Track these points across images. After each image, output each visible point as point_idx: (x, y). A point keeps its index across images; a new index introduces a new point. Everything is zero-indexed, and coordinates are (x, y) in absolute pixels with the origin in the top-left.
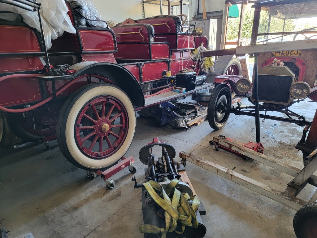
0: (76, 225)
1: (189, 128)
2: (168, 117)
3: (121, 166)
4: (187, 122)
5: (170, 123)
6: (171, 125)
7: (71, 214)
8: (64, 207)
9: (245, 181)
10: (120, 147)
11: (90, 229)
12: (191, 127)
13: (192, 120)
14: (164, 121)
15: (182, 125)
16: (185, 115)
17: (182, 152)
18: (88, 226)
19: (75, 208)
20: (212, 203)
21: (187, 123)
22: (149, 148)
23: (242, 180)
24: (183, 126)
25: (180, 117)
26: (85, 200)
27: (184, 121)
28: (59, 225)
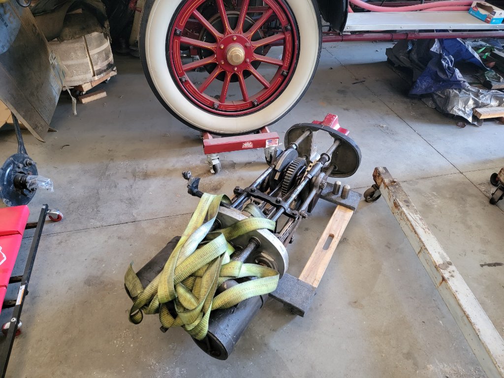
0: (125, 200)
1: (476, 123)
2: (437, 79)
3: (245, 142)
4: (480, 107)
5: (435, 97)
6: (434, 101)
7: (135, 180)
8: (137, 166)
9: (464, 312)
10: (263, 107)
11: (134, 216)
12: (484, 123)
13: (499, 106)
14: (422, 85)
15: (459, 110)
16: (488, 86)
17: (381, 169)
18: (136, 211)
19: (146, 176)
20: (355, 302)
21: (479, 110)
22: (308, 130)
23: (460, 305)
24: (461, 114)
25: (469, 90)
26: (168, 170)
27: (471, 102)
28: (110, 188)
